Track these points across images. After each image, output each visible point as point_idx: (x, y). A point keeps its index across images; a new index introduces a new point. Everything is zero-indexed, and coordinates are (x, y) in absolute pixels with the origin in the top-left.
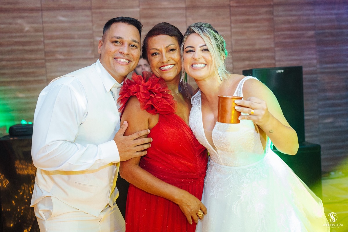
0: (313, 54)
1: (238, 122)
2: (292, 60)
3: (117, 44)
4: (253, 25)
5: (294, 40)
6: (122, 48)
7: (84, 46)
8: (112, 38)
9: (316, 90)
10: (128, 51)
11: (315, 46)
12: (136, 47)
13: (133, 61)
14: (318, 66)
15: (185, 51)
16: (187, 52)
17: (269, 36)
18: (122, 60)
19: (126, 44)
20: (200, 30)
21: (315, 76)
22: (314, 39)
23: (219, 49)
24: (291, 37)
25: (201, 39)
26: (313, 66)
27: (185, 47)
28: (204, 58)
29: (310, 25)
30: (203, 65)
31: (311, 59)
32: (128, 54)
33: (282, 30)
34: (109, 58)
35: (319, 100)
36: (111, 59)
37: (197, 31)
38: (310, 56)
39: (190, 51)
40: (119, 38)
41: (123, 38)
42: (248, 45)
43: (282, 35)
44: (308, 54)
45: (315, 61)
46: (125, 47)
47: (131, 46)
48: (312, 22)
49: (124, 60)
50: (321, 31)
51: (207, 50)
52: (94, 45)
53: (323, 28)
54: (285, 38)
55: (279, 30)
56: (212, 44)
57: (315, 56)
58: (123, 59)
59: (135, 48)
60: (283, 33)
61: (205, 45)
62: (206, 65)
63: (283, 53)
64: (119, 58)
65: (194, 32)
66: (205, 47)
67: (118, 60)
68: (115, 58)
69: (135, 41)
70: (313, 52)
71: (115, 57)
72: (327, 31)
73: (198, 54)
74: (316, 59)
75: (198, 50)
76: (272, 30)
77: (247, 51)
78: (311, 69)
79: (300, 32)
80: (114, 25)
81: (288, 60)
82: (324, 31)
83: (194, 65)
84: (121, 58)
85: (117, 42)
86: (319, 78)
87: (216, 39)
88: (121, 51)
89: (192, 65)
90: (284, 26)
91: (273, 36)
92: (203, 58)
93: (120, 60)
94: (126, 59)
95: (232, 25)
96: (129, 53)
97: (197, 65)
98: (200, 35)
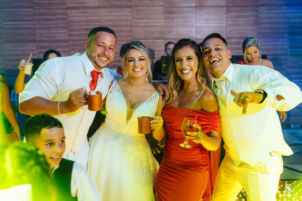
2: (269, 45)
4: (243, 19)
5: (272, 31)
7: (126, 32)
11: (287, 36)
14: (289, 50)
15: (127, 60)
17: (254, 28)
21: (286, 57)
22: (287, 31)
24: (270, 29)
26: (285, 50)
27: (127, 58)
31: (283, 45)
33: (264, 23)
38: (283, 43)
42: (238, 33)
43: (263, 27)
44: (282, 41)
45: (286, 47)
48: (287, 18)
50: (293, 25)
52: (132, 31)
54: (266, 29)
55: (261, 23)
57: (287, 43)
60: (264, 25)
62: (142, 69)
63: (263, 40)
65: (133, 48)
66: (141, 58)
70: (286, 40)
74: (287, 45)
76: (257, 23)
77: (237, 38)
78: (284, 52)
79: (277, 25)
81: (266, 45)
82: (295, 25)
86: (288, 59)
89: (133, 69)
90: (265, 21)
91: (256, 27)
92: (140, 65)
95: (228, 19)
97: (137, 70)
98: (138, 50)
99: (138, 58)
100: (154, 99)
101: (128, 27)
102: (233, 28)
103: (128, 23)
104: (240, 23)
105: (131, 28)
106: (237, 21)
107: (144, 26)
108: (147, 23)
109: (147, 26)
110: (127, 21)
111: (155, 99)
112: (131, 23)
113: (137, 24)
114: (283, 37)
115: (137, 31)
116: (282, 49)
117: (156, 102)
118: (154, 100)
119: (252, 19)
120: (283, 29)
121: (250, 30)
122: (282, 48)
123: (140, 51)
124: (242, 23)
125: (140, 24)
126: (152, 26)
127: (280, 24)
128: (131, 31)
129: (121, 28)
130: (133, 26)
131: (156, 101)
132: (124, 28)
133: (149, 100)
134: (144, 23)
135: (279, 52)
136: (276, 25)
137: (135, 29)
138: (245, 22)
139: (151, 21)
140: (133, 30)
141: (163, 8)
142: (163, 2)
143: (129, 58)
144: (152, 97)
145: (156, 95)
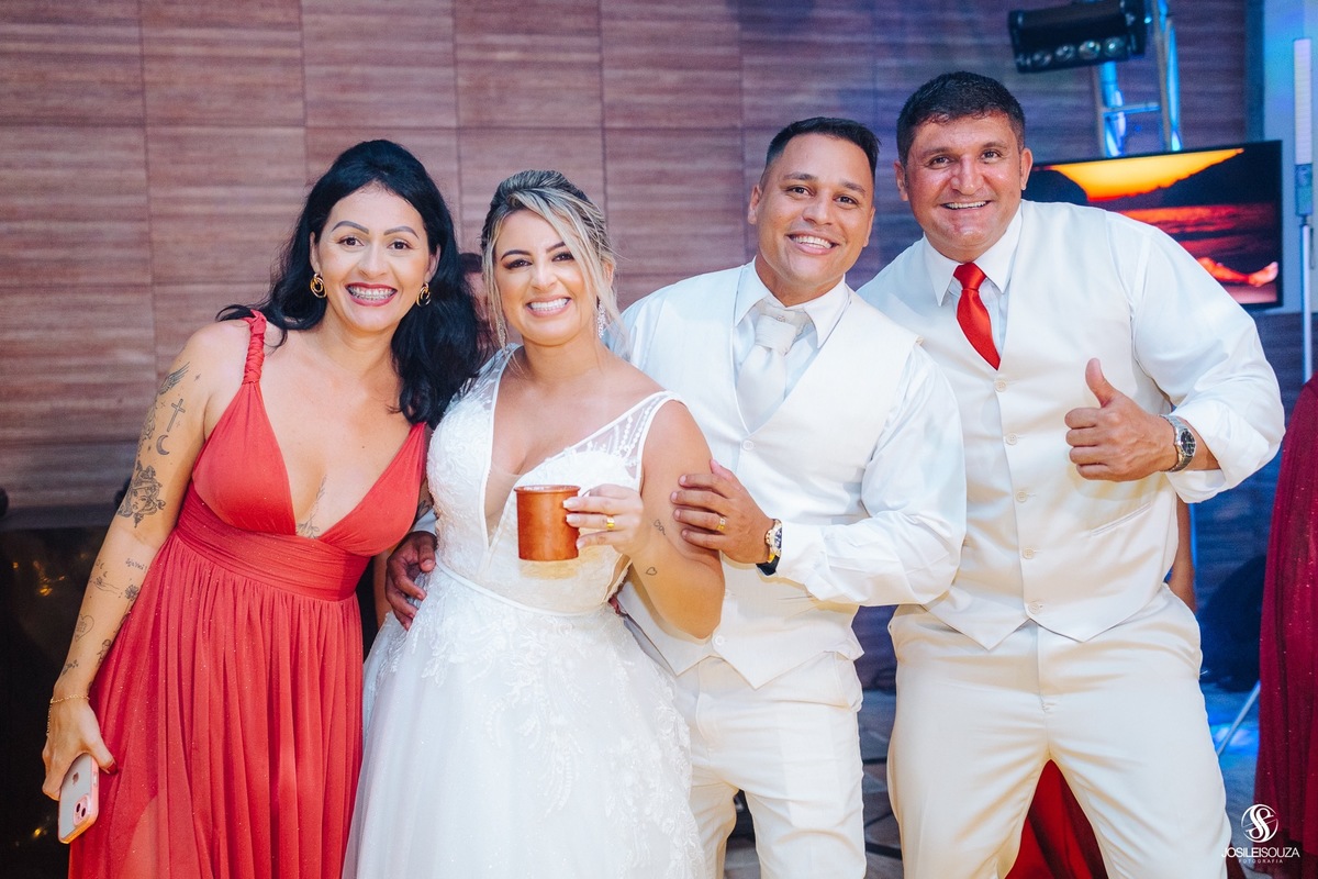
1: (574, 553)
3: (799, 195)
4: (678, 189)
6: (813, 204)
7: (118, 245)
8: (787, 177)
10: (828, 214)
11: (874, 265)
12: (855, 202)
13: (844, 244)
15: (499, 264)
16: (511, 266)
17: (728, 229)
18: (811, 240)
19: (826, 194)
20: (541, 201)
25: (547, 225)
27: (499, 255)
28: (563, 281)
30: (560, 303)
32: (829, 224)
34: (774, 236)
36: (782, 241)
37: (532, 205)
39: (519, 264)
40: (806, 177)
41: (816, 178)
42: (662, 254)
46: (820, 202)
47: (842, 200)
49: (818, 241)
50: (895, 218)
51: (567, 257)
56: (575, 236)
58: (815, 236)
59: (854, 206)
61: (563, 244)
62: (568, 299)
64: (803, 235)
65: (521, 206)
66: (561, 250)
67: (801, 240)
68: (791, 236)
69: (851, 186)
71: (792, 231)
73: (544, 270)
75: (542, 258)
80: (794, 143)
82: (904, 217)
83: (535, 306)
84: (809, 235)
85: (799, 189)
87: (586, 219)
88: (809, 214)
89: (529, 305)
91: (741, 228)
92: (559, 283)
93: (805, 239)
94: (822, 238)
95: (610, 190)
96: (832, 221)
97: (545, 306)
98: (542, 217)
99: (549, 250)
100: (621, 439)
101: (127, 219)
102: (633, 231)
103: (126, 200)
104: (666, 206)
105: (144, 226)
106: (652, 198)
107: (210, 219)
108: (223, 201)
109: (223, 218)
110: (120, 189)
111: (625, 437)
112: (142, 199)
113: (172, 209)
115: (177, 242)
117: (629, 452)
118: (623, 442)
119: (720, 188)
121: (710, 237)
123: (549, 223)
124: (676, 205)
125: (187, 209)
126: (249, 217)
128: (145, 241)
129: (89, 226)
130: (152, 217)
131: (633, 446)
132: (104, 226)
133: (594, 441)
134: (205, 201)
137: (165, 232)
138: (686, 204)
139: (241, 191)
140: (155, 237)
141: (300, 131)
142: (298, 105)
143: (504, 256)
144: (617, 428)
145: (636, 416)
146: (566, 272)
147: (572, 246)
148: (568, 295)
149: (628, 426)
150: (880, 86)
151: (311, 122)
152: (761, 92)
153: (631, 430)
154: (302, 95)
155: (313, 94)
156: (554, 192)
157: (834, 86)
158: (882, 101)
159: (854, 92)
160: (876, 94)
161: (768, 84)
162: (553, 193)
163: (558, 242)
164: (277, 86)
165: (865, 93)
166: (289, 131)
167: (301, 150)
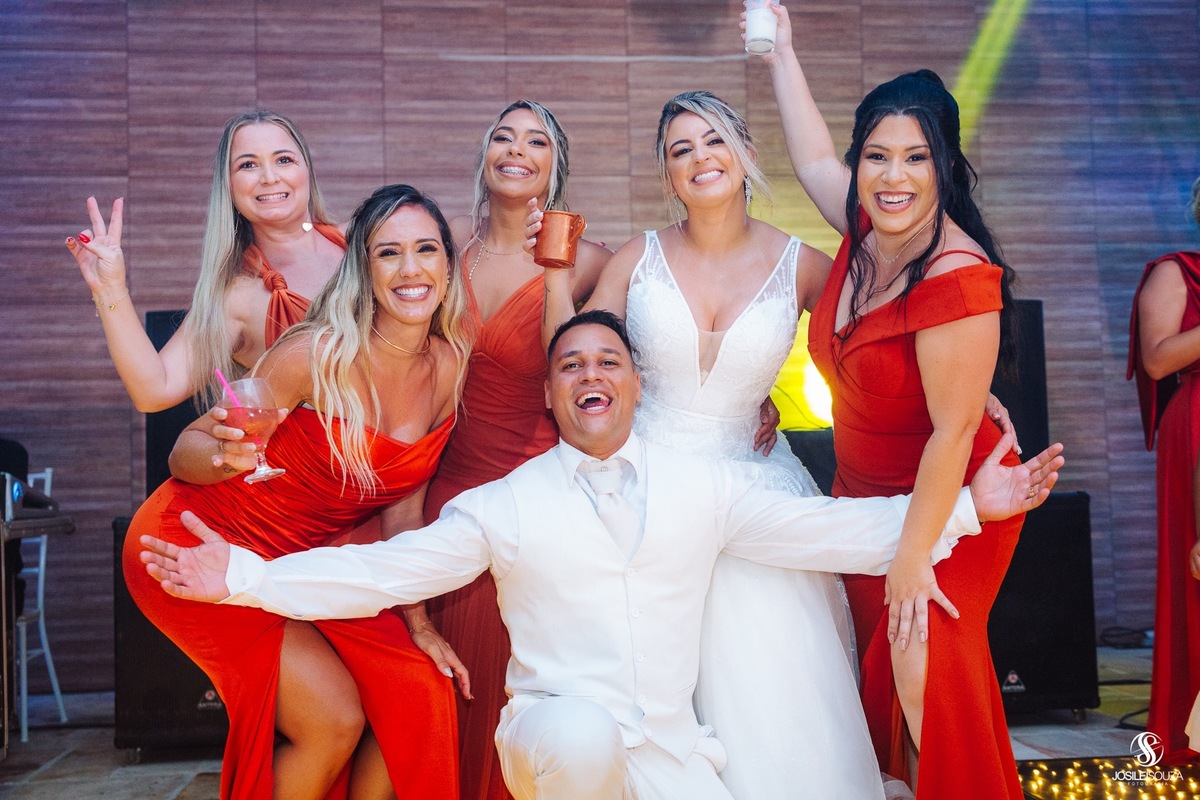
0: (1091, 306)
5: (1039, 267)
9: (1101, 402)
11: (1095, 285)
14: (1106, 338)
15: (669, 155)
16: (678, 154)
21: (1098, 364)
22: (1094, 267)
23: (741, 135)
25: (701, 119)
26: (1093, 339)
28: (717, 158)
29: (1081, 228)
30: (715, 174)
31: (1086, 319)
35: (1111, 430)
38: (1083, 311)
39: (684, 152)
44: (1079, 306)
45: (1097, 325)
48: (1088, 222)
50: (1112, 246)
51: (719, 141)
53: (1118, 239)
56: (725, 128)
57: (1096, 312)
61: (713, 131)
62: (722, 172)
65: (681, 110)
66: (712, 136)
70: (1092, 299)
72: (1128, 246)
73: (702, 151)
74: (1098, 318)
78: (1087, 344)
79: (1057, 247)
82: (1120, 246)
83: (697, 179)
86: (1107, 371)
87: (730, 116)
89: (693, 180)
92: (713, 160)
97: (704, 177)
98: (696, 114)
99: (704, 137)
100: (783, 284)
111: (785, 282)
114: (1080, 292)
116: (1083, 336)
117: (790, 292)
118: (785, 285)
120: (1076, 260)
122: (1082, 330)
123: (700, 117)
127: (1065, 243)
131: (791, 286)
133: (766, 290)
135: (1071, 345)
136: (1051, 247)
141: (626, 179)
142: (625, 159)
143: (674, 145)
144: (777, 277)
145: (785, 263)
146: (718, 150)
147: (721, 133)
148: (721, 168)
149: (784, 273)
150: (1097, 139)
151: (634, 172)
152: (996, 145)
153: (786, 275)
154: (628, 151)
155: (636, 150)
156: (704, 98)
157: (1056, 139)
158: (1098, 152)
159: (1074, 144)
160: (1093, 145)
161: (1001, 139)
162: (704, 100)
163: (709, 129)
164: (609, 144)
165: (1084, 145)
166: (618, 179)
167: (626, 194)
